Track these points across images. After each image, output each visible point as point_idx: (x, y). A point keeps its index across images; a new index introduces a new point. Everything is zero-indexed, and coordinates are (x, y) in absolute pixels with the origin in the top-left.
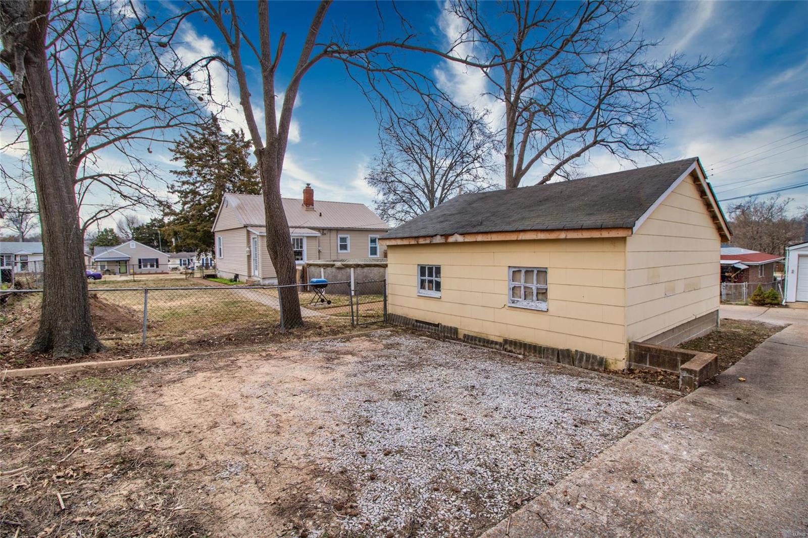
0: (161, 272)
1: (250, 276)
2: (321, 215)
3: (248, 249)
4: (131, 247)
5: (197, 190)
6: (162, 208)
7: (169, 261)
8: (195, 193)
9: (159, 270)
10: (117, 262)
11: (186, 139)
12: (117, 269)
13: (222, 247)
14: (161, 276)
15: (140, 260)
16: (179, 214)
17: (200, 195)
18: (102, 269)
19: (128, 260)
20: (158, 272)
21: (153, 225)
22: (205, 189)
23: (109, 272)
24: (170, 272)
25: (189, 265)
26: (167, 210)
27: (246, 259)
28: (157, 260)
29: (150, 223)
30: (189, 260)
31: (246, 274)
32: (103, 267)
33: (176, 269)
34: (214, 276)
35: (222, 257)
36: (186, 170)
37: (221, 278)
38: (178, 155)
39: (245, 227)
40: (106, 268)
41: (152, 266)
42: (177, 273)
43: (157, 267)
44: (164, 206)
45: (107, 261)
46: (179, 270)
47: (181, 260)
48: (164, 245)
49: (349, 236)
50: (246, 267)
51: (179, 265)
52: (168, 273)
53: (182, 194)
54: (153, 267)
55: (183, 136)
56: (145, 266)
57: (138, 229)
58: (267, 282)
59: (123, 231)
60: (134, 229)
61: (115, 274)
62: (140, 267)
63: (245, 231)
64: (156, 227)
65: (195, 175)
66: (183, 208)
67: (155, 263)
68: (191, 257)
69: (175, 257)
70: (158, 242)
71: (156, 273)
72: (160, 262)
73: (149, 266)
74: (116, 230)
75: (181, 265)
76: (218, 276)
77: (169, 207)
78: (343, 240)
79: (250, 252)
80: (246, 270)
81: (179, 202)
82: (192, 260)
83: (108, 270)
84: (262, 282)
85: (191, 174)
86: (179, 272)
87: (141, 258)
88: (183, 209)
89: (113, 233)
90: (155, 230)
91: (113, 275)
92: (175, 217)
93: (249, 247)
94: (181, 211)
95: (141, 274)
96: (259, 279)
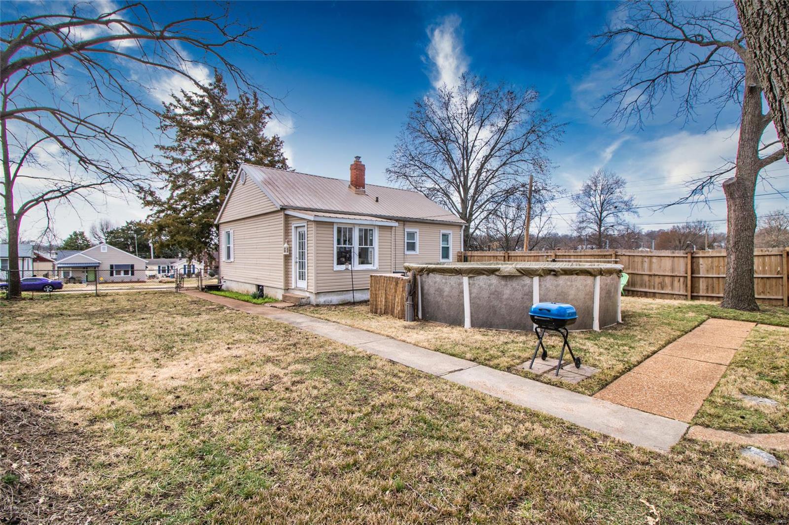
0: (136, 280)
1: (287, 289)
2: (377, 201)
3: (286, 245)
4: (102, 251)
5: (190, 172)
6: (142, 195)
7: (147, 267)
8: (187, 176)
9: (134, 278)
10: (84, 268)
11: (178, 101)
12: (83, 276)
13: (231, 246)
14: (137, 285)
15: (112, 266)
16: (165, 203)
17: (193, 178)
18: (65, 277)
19: (98, 266)
20: (133, 280)
21: (129, 229)
22: (201, 172)
23: (73, 280)
24: (147, 281)
25: (168, 272)
26: (149, 198)
27: (282, 262)
28: (132, 266)
29: (126, 227)
30: (168, 267)
31: (281, 285)
32: (66, 274)
33: (153, 277)
34: (216, 288)
35: (232, 260)
36: (176, 144)
37: (228, 291)
38: (168, 122)
39: (283, 209)
40: (71, 275)
41: (126, 273)
42: (155, 282)
43: (133, 274)
44: (146, 192)
45: (72, 267)
46: (158, 278)
47: (159, 267)
48: (142, 250)
49: (417, 231)
50: (282, 274)
51: (157, 273)
52: (145, 282)
53: (170, 177)
54: (128, 274)
55: (175, 97)
56: (118, 273)
57: (112, 232)
58: (322, 299)
59: (97, 237)
60: (108, 233)
61: (81, 283)
62: (112, 274)
63: (281, 216)
64: (132, 231)
65: (189, 152)
66: (172, 194)
67: (130, 269)
68: (172, 263)
69: (153, 264)
70: (134, 247)
71: (131, 282)
72: (135, 268)
73: (122, 273)
74: (88, 235)
75: (159, 273)
76: (224, 287)
77: (152, 194)
78: (411, 235)
79: (290, 249)
80: (282, 279)
81: (166, 186)
82: (172, 267)
83: (72, 278)
84: (313, 299)
85: (183, 151)
86: (158, 280)
87: (114, 263)
88: (172, 197)
89: (84, 237)
90: (130, 234)
91: (78, 284)
92: (160, 209)
93: (289, 242)
94: (169, 200)
95: (113, 282)
96: (308, 294)
